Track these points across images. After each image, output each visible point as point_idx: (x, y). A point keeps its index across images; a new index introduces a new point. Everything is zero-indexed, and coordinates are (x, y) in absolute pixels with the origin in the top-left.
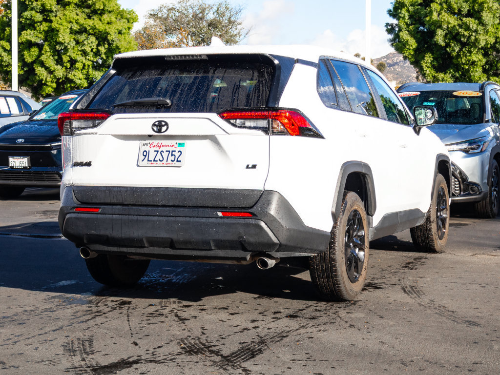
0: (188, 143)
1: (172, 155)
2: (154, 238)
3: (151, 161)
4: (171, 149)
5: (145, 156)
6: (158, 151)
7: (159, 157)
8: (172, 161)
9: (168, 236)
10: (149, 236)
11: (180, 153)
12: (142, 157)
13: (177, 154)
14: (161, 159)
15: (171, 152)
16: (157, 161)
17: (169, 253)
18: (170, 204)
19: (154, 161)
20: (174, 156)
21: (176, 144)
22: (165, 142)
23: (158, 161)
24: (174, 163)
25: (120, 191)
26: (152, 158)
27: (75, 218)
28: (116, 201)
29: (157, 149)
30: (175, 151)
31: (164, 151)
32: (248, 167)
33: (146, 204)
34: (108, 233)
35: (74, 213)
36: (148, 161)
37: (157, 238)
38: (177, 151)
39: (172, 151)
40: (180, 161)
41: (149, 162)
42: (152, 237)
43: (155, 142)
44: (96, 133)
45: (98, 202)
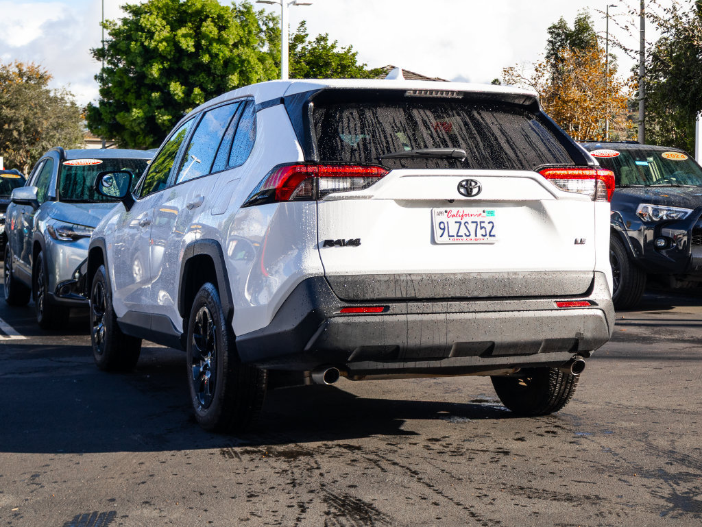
0: (498, 210)
1: (481, 228)
2: (469, 343)
3: (453, 236)
4: (478, 219)
5: (444, 229)
6: (460, 223)
7: (463, 231)
8: (482, 235)
9: (488, 340)
10: (461, 341)
11: (491, 224)
12: (438, 232)
13: (489, 227)
14: (468, 234)
15: (479, 223)
16: (461, 236)
17: (478, 364)
18: (485, 295)
19: (457, 236)
20: (483, 229)
21: (484, 212)
22: (468, 210)
23: (464, 236)
24: (485, 238)
25: (412, 281)
26: (453, 232)
27: (343, 323)
28: (404, 296)
29: (458, 219)
30: (484, 222)
31: (470, 223)
32: (576, 242)
33: (450, 296)
34: (400, 342)
35: (341, 316)
36: (449, 236)
37: (473, 343)
38: (487, 222)
39: (481, 222)
40: (494, 236)
41: (451, 238)
42: (466, 343)
43: (454, 210)
44: (370, 197)
45: (375, 298)
